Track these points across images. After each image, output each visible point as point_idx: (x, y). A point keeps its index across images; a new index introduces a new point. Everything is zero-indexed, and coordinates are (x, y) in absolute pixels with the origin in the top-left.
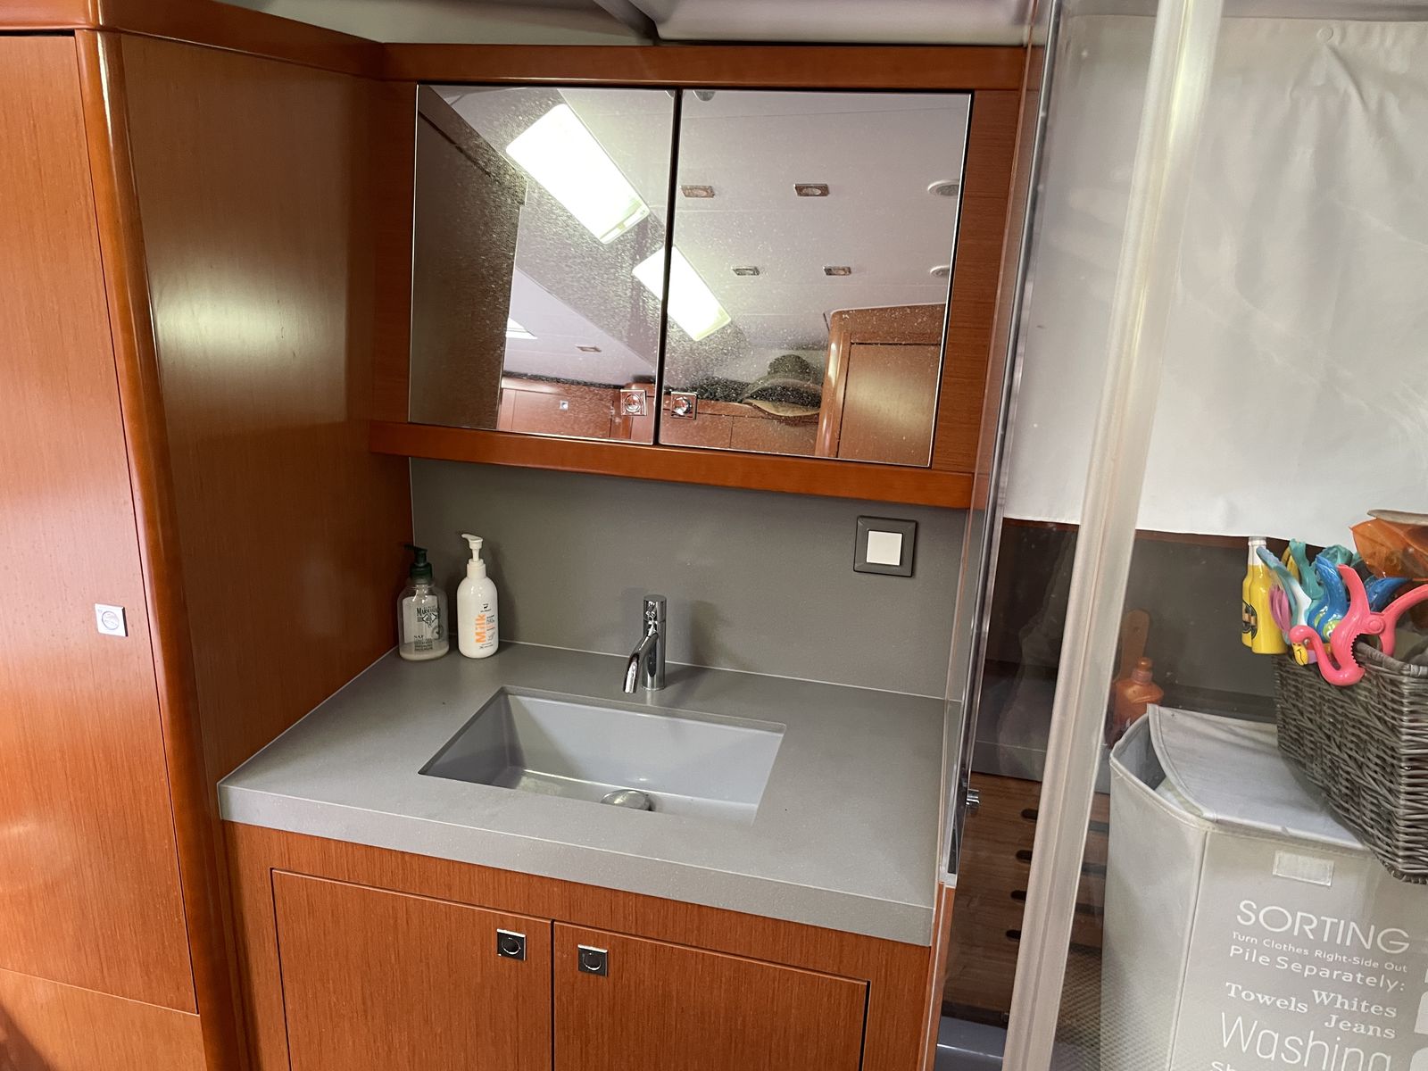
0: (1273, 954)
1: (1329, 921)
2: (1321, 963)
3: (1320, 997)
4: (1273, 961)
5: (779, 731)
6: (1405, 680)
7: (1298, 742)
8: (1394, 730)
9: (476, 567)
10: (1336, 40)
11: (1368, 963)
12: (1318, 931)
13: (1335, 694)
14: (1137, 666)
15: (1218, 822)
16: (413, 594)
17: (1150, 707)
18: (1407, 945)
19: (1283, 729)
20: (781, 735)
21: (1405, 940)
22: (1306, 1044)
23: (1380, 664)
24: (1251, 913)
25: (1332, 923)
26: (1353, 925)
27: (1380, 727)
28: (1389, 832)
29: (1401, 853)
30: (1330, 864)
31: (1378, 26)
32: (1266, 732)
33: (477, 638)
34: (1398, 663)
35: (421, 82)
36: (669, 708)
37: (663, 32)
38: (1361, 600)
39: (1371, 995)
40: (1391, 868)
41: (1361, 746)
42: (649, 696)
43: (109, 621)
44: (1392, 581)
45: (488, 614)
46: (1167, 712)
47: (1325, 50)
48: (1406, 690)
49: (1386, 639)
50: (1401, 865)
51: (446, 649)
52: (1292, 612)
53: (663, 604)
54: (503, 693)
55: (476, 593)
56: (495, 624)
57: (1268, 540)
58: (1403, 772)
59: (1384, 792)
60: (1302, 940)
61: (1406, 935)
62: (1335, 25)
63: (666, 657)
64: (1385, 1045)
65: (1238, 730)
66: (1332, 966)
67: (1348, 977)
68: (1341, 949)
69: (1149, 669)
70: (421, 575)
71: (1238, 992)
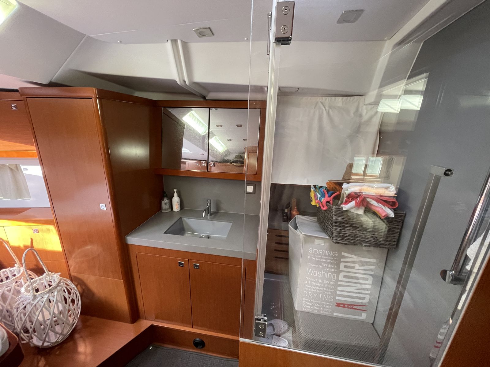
0: (315, 257)
1: (324, 251)
2: (323, 259)
3: (324, 264)
4: (315, 259)
5: (232, 222)
6: (333, 209)
7: (320, 220)
8: (332, 217)
9: (176, 195)
10: (321, 100)
11: (331, 258)
12: (323, 253)
13: (324, 212)
14: (295, 208)
15: (305, 235)
16: (164, 200)
17: (296, 215)
18: (337, 255)
19: (318, 218)
20: (232, 223)
21: (337, 254)
22: (322, 273)
23: (330, 206)
24: (311, 251)
25: (325, 252)
26: (328, 252)
27: (330, 217)
28: (332, 235)
29: (334, 239)
30: (324, 241)
31: (328, 98)
32: (316, 219)
33: (176, 208)
34: (332, 206)
35: (163, 107)
36: (212, 219)
37: (207, 98)
38: (327, 195)
39: (332, 264)
40: (333, 241)
41: (328, 220)
42: (208, 217)
43: (103, 207)
44: (333, 192)
45: (178, 203)
46: (299, 216)
47: (320, 102)
48: (333, 210)
49: (331, 202)
50: (334, 241)
51: (170, 210)
52: (317, 197)
53: (210, 200)
54: (181, 218)
55: (176, 199)
56: (180, 205)
57: (314, 185)
58: (334, 225)
59: (331, 228)
60: (320, 255)
61: (337, 253)
62: (321, 97)
63: (211, 209)
64: (335, 272)
65: (311, 219)
66: (325, 259)
67: (328, 261)
68: (326, 256)
69: (296, 208)
70: (165, 196)
71: (310, 264)
